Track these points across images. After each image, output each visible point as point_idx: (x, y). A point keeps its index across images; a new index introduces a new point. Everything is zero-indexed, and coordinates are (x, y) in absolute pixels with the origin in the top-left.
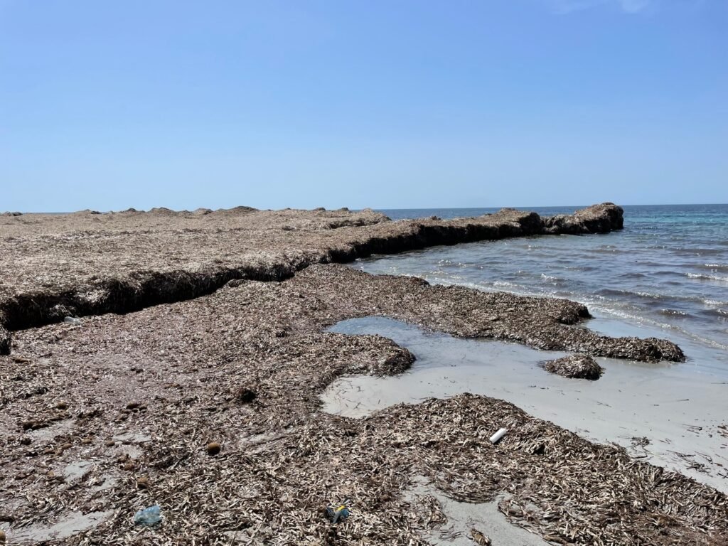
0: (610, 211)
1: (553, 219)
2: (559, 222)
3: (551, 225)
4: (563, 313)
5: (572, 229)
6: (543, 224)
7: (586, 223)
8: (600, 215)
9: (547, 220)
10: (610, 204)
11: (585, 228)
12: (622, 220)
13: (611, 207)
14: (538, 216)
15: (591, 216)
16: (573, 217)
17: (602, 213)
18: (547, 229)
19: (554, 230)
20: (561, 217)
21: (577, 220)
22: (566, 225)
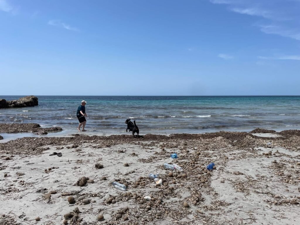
0: (33, 99)
1: (12, 102)
2: (14, 103)
3: (11, 104)
4: (34, 126)
5: (20, 105)
6: (8, 104)
7: (25, 103)
8: (30, 100)
9: (9, 102)
10: (33, 96)
11: (25, 105)
12: (37, 102)
13: (33, 97)
14: (6, 101)
15: (27, 100)
16: (20, 101)
17: (30, 99)
18: (10, 106)
19: (13, 106)
20: (15, 101)
21: (22, 102)
22: (17, 104)
